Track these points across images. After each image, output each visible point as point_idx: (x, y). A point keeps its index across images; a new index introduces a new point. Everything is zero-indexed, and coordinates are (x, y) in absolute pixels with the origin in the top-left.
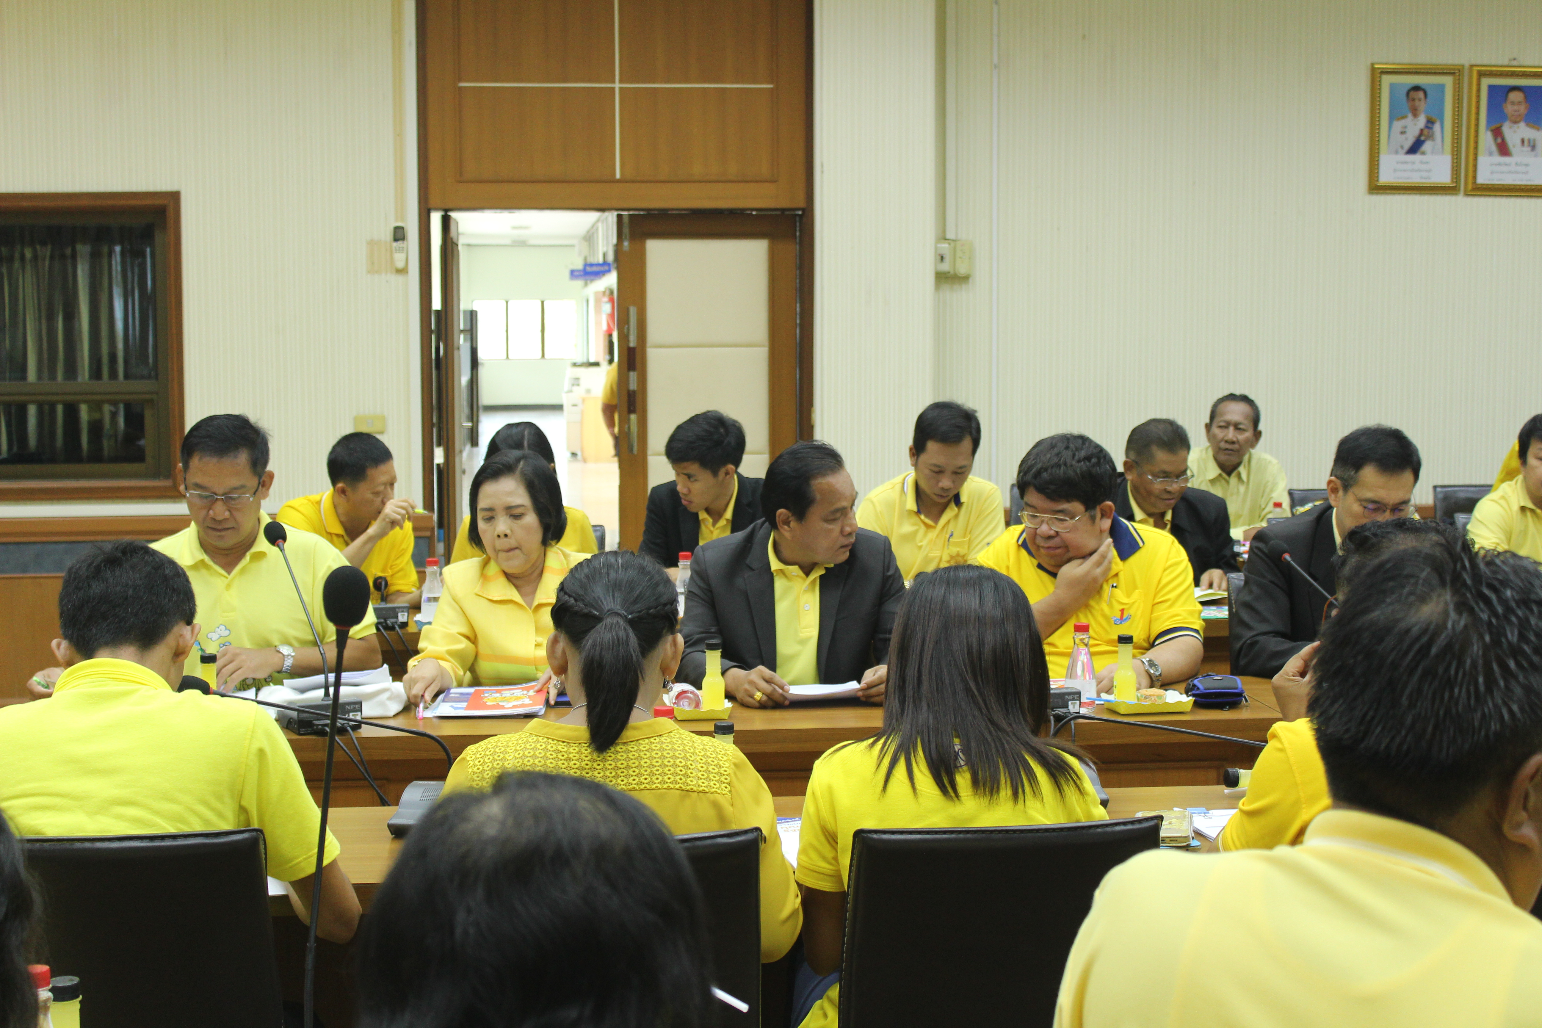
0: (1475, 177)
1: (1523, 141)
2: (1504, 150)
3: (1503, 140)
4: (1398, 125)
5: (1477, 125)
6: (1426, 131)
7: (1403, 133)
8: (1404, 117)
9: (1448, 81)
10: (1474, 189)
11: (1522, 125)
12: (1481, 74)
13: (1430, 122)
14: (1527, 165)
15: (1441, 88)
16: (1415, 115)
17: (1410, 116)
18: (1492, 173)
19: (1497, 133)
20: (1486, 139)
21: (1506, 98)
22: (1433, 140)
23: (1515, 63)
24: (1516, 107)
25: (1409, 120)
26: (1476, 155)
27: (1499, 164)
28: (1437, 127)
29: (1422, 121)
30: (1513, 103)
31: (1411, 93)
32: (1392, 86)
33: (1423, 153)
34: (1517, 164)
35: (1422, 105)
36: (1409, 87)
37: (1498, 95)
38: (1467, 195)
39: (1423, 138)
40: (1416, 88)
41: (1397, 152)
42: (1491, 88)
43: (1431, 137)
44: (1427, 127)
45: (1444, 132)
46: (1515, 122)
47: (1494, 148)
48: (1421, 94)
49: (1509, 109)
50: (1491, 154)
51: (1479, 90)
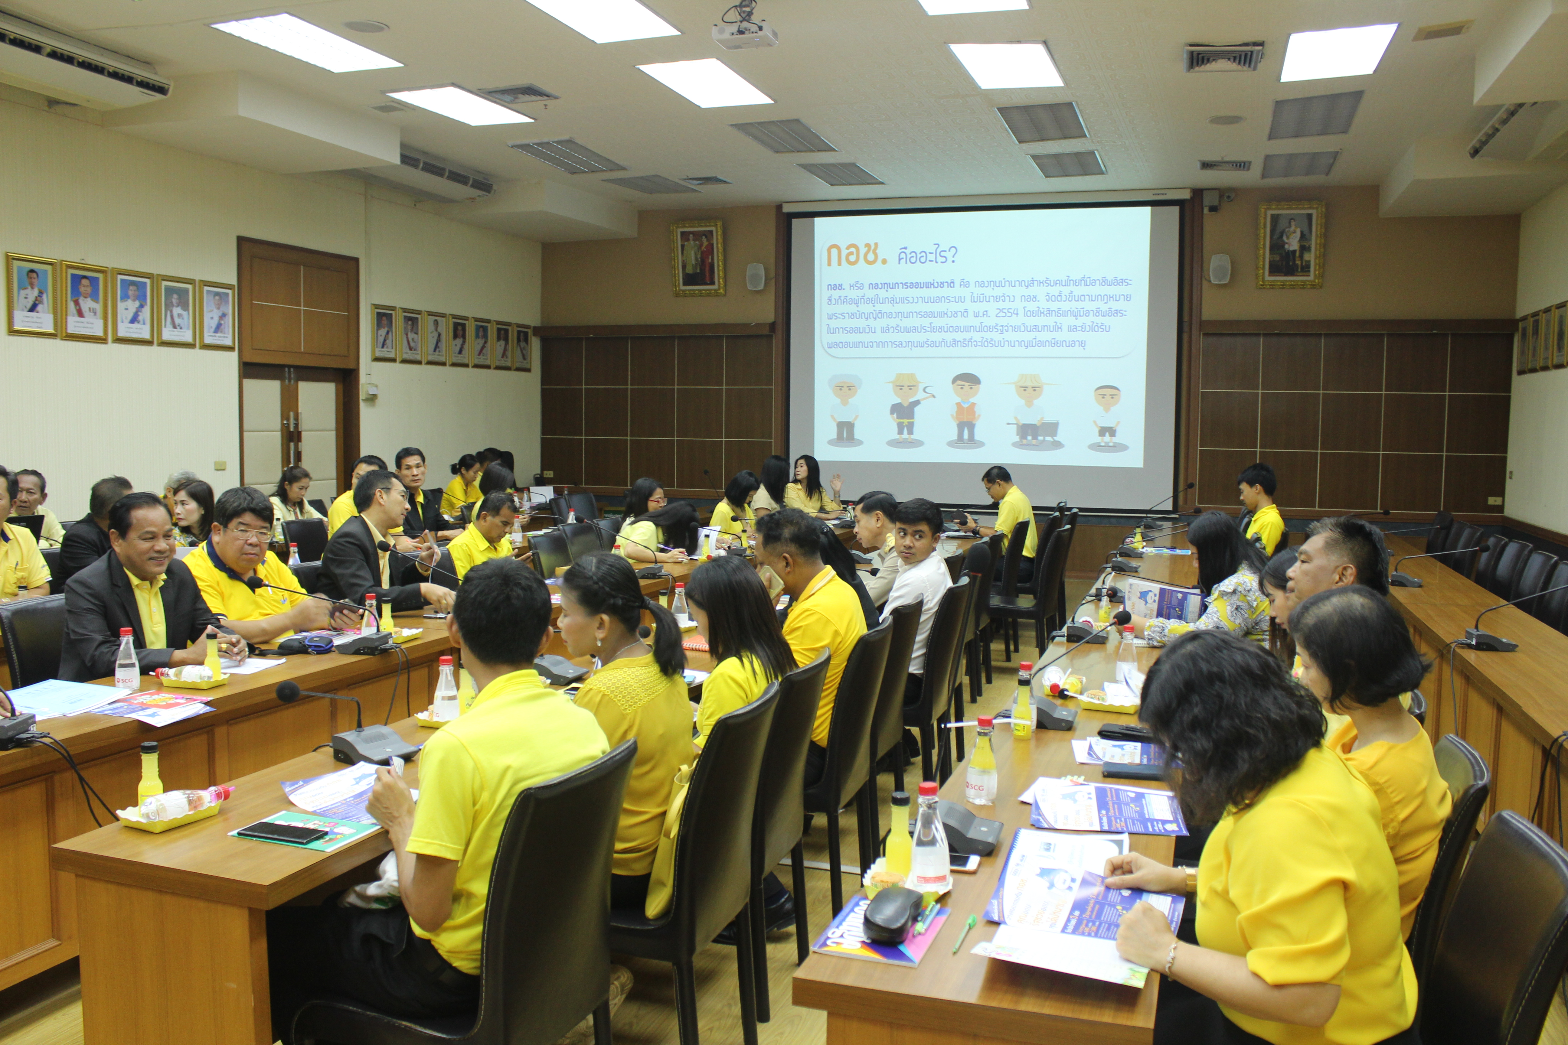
0: (66, 329)
1: (90, 308)
2: (80, 314)
3: (80, 307)
4: (23, 293)
5: (66, 297)
6: (39, 298)
7: (26, 298)
8: (26, 289)
9: (49, 268)
10: (67, 336)
11: (89, 299)
12: (68, 267)
13: (41, 293)
14: (92, 323)
15: (46, 271)
16: (32, 288)
17: (29, 288)
18: (75, 326)
19: (77, 303)
20: (71, 306)
21: (80, 282)
22: (43, 304)
23: (83, 262)
24: (86, 289)
25: (29, 291)
26: (66, 315)
27: (79, 322)
28: (44, 296)
29: (36, 292)
30: (84, 286)
31: (30, 274)
32: (19, 268)
33: (38, 312)
34: (88, 323)
35: (35, 281)
36: (28, 270)
37: (77, 280)
38: (62, 339)
39: (37, 302)
40: (32, 271)
41: (23, 310)
42: (73, 276)
43: (41, 302)
44: (39, 296)
45: (47, 299)
46: (86, 297)
47: (75, 312)
48: (34, 275)
49: (82, 289)
50: (74, 316)
51: (66, 276)
